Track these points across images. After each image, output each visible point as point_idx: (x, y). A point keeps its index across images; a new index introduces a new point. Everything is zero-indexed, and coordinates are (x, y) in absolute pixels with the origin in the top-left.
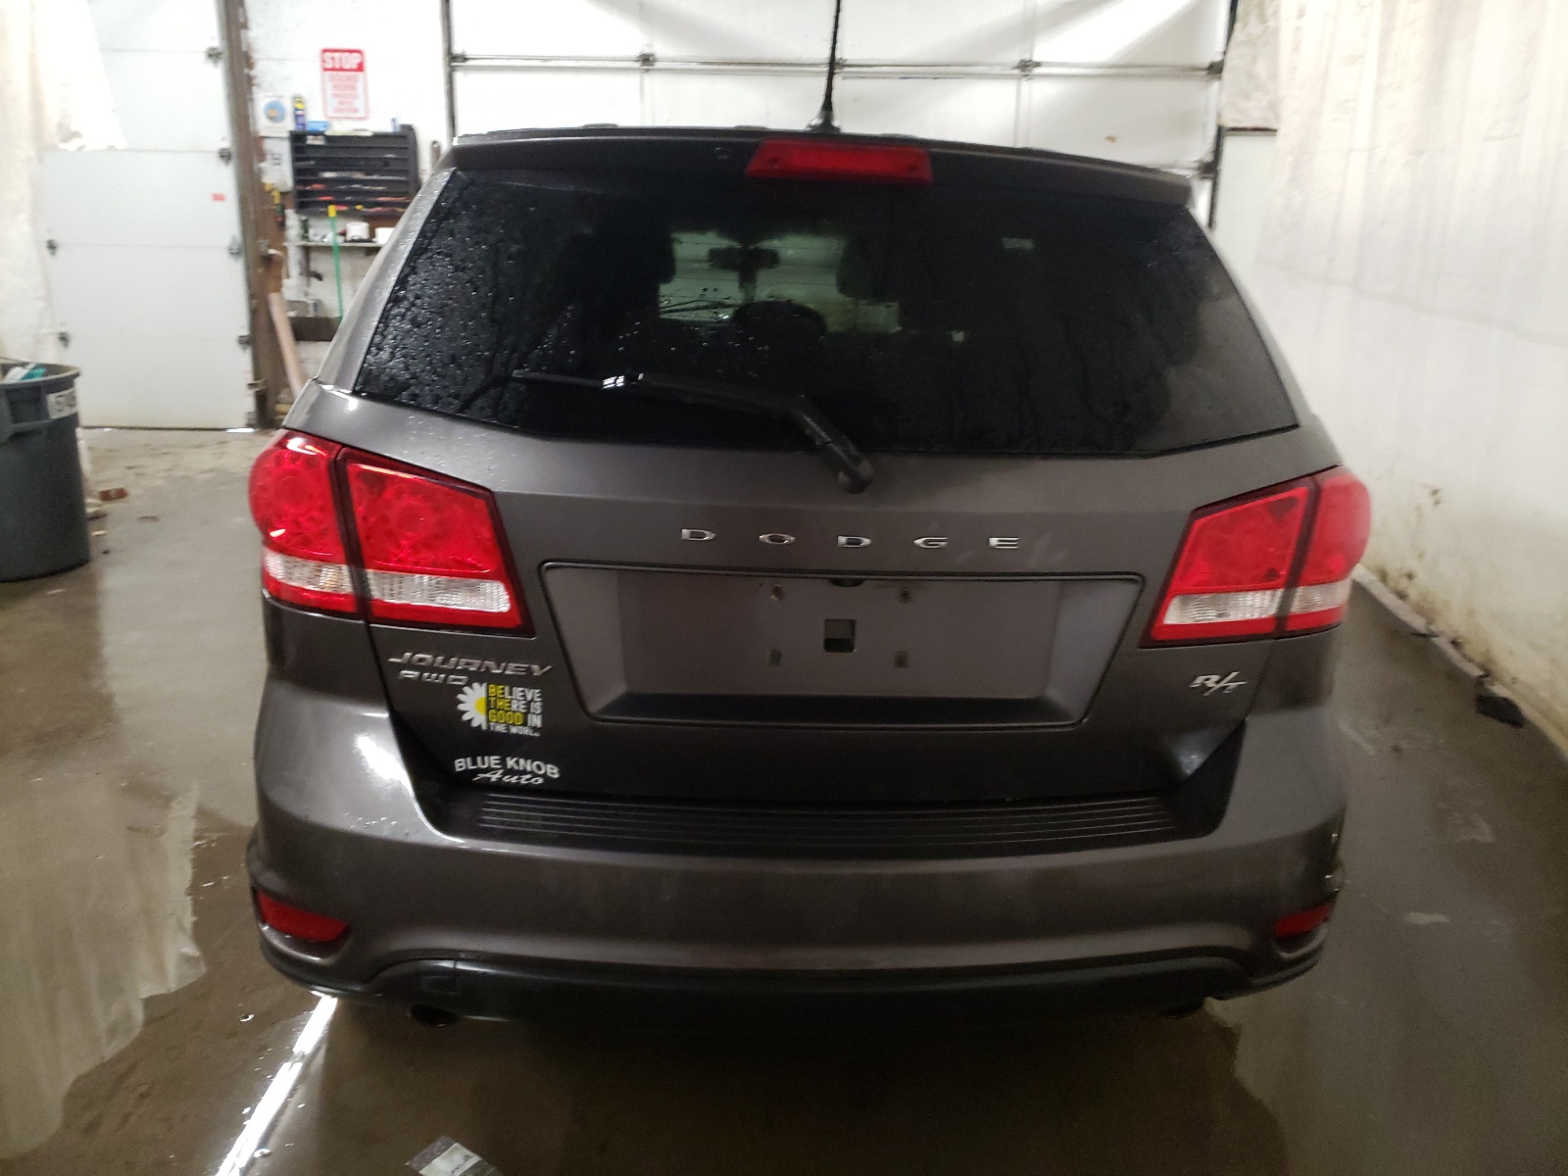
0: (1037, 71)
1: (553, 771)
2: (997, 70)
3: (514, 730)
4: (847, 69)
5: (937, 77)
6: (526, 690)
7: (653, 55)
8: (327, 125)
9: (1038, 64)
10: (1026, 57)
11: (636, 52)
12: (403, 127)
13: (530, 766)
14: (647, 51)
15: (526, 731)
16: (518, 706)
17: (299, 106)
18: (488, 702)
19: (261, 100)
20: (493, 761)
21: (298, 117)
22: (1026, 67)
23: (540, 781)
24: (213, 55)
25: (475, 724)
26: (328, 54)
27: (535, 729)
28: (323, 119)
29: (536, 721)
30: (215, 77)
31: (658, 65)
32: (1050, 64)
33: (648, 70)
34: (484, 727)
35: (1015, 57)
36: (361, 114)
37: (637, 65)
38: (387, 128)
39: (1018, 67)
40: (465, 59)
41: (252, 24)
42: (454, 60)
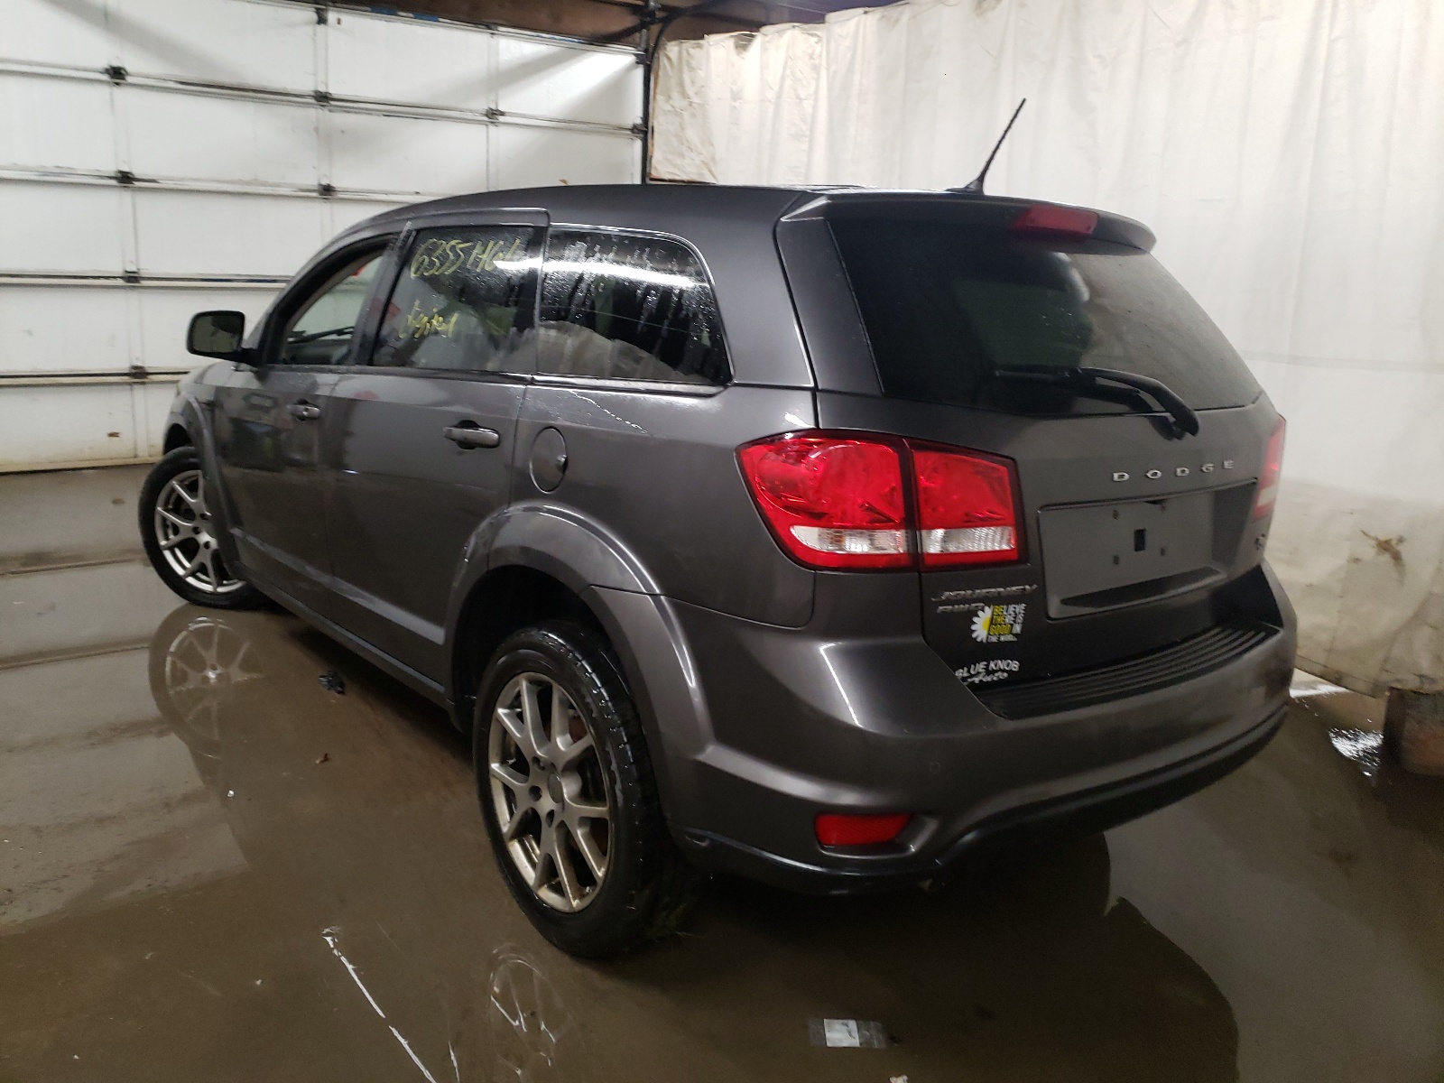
0: (501, 119)
1: (1015, 666)
2: (470, 116)
3: (1002, 639)
4: (332, 103)
5: (416, 117)
6: (1016, 606)
7: (124, 69)
9: (502, 114)
10: (493, 107)
11: (105, 64)
13: (1002, 664)
14: (116, 64)
15: (1010, 638)
16: (1009, 619)
18: (992, 619)
20: (981, 667)
22: (493, 115)
23: (1006, 675)
25: (979, 640)
27: (1016, 635)
29: (1017, 629)
31: (129, 79)
32: (512, 115)
33: (118, 84)
34: (984, 641)
35: (483, 105)
37: (105, 77)
39: (487, 115)
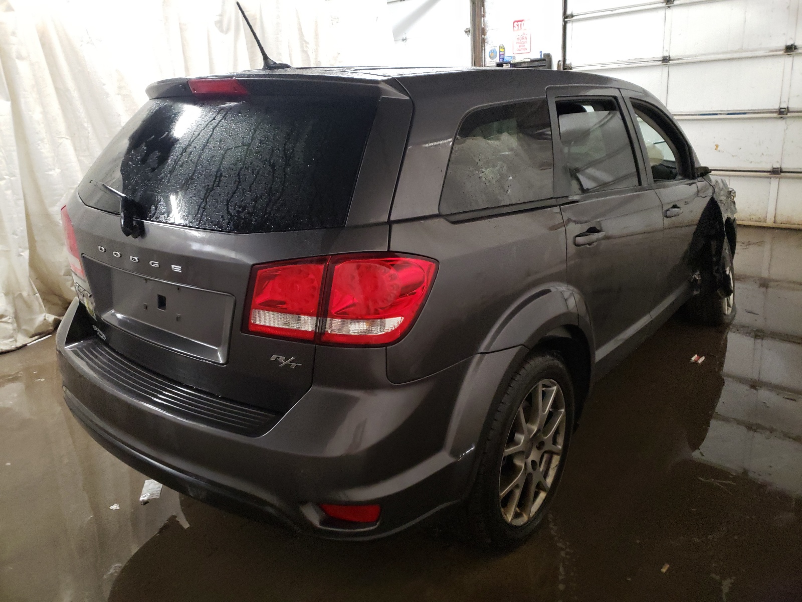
8: (514, 58)
12: (545, 55)
17: (502, 50)
19: (488, 48)
21: (502, 55)
24: (467, 32)
26: (516, 23)
28: (512, 55)
30: (467, 40)
33: (669, 7)
36: (528, 50)
37: (663, 5)
38: (538, 56)
40: (572, 16)
41: (487, 15)
42: (566, 16)
